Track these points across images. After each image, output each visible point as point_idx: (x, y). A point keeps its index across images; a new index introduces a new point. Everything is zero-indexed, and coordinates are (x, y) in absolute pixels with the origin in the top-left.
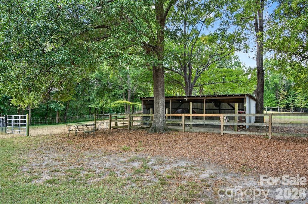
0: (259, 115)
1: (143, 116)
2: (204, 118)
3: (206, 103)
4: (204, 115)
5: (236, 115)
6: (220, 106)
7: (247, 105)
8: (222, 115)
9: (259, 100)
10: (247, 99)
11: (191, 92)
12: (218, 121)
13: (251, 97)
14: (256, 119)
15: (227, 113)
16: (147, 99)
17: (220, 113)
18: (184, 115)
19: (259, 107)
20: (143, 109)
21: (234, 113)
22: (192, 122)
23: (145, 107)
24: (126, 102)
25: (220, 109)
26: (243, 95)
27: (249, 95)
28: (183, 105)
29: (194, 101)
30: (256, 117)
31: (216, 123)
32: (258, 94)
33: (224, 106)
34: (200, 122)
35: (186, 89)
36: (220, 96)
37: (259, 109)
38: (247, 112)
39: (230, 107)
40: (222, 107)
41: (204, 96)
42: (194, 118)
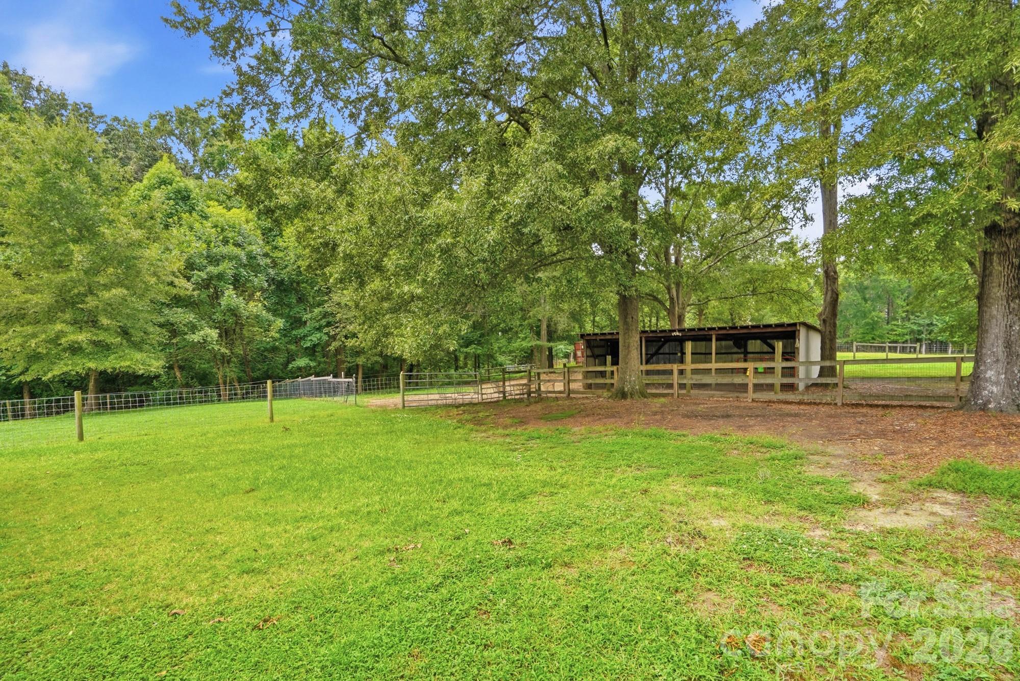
0: (827, 363)
1: (588, 372)
2: (713, 371)
3: (717, 340)
4: (714, 365)
5: (779, 364)
6: (745, 346)
7: (801, 344)
8: (750, 366)
9: (827, 333)
10: (802, 332)
11: (681, 319)
12: (743, 377)
13: (809, 327)
14: (820, 372)
15: (762, 360)
16: (594, 338)
17: (745, 361)
18: (675, 367)
19: (828, 346)
20: (587, 356)
21: (773, 360)
22: (689, 380)
23: (589, 353)
24: (538, 342)
25: (746, 353)
26: (795, 325)
27: (804, 324)
28: (667, 346)
29: (695, 339)
30: (822, 368)
31: (738, 380)
32: (824, 321)
33: (754, 345)
34: (707, 380)
35: (670, 312)
36: (747, 327)
37: (828, 351)
38: (802, 357)
39: (766, 348)
40: (750, 349)
41: (714, 329)
42: (695, 372)
